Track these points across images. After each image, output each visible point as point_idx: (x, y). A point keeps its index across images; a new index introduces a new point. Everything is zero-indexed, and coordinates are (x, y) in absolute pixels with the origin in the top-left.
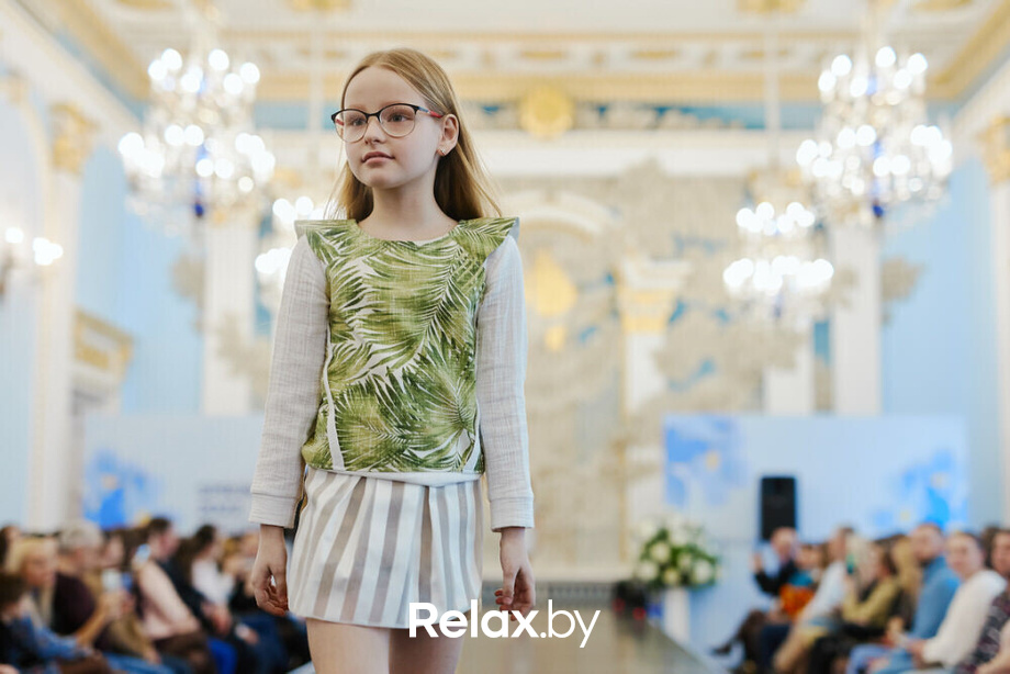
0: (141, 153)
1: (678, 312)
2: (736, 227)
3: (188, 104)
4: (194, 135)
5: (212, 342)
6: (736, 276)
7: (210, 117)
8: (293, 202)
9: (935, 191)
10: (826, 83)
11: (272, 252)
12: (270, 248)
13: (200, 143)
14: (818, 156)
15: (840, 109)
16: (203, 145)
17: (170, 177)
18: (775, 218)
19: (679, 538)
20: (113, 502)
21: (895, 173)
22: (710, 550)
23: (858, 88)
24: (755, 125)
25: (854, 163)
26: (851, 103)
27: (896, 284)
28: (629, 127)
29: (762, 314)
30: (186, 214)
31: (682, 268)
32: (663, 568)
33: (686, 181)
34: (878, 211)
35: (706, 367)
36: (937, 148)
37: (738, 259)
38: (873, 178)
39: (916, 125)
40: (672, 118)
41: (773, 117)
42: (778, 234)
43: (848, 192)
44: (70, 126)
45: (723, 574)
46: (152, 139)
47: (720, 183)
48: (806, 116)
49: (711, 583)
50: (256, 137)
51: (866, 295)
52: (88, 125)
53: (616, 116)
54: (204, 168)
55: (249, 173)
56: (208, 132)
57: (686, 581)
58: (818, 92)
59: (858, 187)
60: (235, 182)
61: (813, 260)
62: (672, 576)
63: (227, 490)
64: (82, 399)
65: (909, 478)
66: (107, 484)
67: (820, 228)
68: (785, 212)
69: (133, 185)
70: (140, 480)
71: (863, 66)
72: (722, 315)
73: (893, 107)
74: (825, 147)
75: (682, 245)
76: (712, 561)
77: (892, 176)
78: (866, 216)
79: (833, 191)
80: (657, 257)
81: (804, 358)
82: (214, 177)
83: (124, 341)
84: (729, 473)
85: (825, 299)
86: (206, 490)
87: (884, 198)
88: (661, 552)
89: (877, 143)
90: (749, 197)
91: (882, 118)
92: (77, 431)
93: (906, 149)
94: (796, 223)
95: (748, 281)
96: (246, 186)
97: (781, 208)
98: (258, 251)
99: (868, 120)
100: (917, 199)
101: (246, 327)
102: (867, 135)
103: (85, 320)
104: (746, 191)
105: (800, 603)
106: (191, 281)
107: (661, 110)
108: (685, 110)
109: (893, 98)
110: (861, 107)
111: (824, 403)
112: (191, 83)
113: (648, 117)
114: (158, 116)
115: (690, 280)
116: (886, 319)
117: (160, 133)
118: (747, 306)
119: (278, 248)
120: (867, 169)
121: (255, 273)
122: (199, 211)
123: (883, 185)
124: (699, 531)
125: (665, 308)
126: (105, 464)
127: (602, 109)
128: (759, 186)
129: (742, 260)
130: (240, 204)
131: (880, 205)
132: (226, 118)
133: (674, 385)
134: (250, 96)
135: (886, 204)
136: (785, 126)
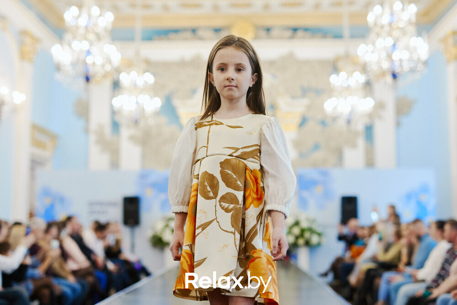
0: (61, 53)
1: (303, 122)
2: (329, 83)
3: (82, 31)
4: (85, 45)
5: (93, 137)
6: (330, 106)
7: (91, 37)
8: (129, 74)
9: (420, 67)
10: (371, 18)
11: (120, 96)
12: (119, 95)
13: (87, 49)
14: (367, 51)
15: (377, 30)
16: (89, 50)
17: (74, 64)
18: (347, 79)
19: (304, 225)
20: (50, 210)
21: (402, 58)
22: (319, 230)
23: (385, 20)
24: (338, 36)
25: (384, 55)
26: (382, 27)
27: (403, 108)
28: (281, 38)
29: (341, 123)
30: (82, 81)
31: (305, 102)
32: (297, 238)
33: (307, 62)
34: (394, 76)
35: (316, 147)
36: (421, 47)
37: (331, 98)
38: (392, 61)
39: (412, 37)
40: (300, 33)
41: (346, 33)
42: (349, 86)
43: (381, 67)
44: (28, 41)
45: (324, 240)
46: (66, 47)
47: (322, 63)
48: (361, 32)
49: (319, 245)
50: (113, 46)
51: (389, 114)
52: (36, 40)
53: (275, 33)
54: (89, 60)
55: (110, 62)
56: (91, 44)
57: (307, 243)
58: (367, 22)
59: (386, 65)
60: (103, 66)
61: (365, 98)
62: (301, 242)
63: (100, 204)
64: (35, 163)
65: (409, 197)
66: (47, 201)
67: (368, 85)
68: (352, 76)
69: (58, 68)
70: (62, 200)
71: (387, 10)
72: (323, 123)
73: (401, 28)
74: (370, 48)
75: (305, 92)
76: (319, 235)
77: (401, 60)
78: (389, 79)
79: (374, 68)
80: (293, 97)
81: (361, 142)
82: (94, 64)
83: (53, 137)
84: (327, 195)
85: (371, 116)
86: (92, 204)
87: (397, 70)
88: (296, 231)
89: (394, 45)
90: (336, 69)
91: (396, 33)
92: (33, 178)
93: (407, 48)
94: (357, 81)
95: (335, 108)
96: (108, 68)
97: (350, 74)
98: (113, 96)
99: (390, 35)
100: (412, 70)
101: (108, 130)
102: (389, 42)
103: (36, 128)
104: (334, 67)
105: (359, 253)
106: (83, 110)
107: (295, 30)
108: (306, 30)
109: (401, 25)
110: (387, 29)
111: (370, 163)
112: (83, 21)
113: (289, 33)
114: (68, 37)
115: (309, 107)
116: (398, 124)
117: (70, 45)
118: (335, 119)
119: (122, 95)
120: (389, 56)
121: (112, 106)
122: (88, 79)
123: (397, 64)
124: (314, 221)
125: (297, 120)
126: (46, 192)
127: (268, 30)
128: (340, 64)
129: (333, 98)
130: (105, 76)
131: (396, 74)
132: (99, 37)
133: (302, 155)
134: (110, 27)
135: (397, 73)
136: (353, 36)
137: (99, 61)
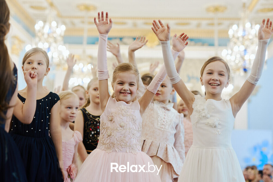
3: (45, 36)
4: (46, 45)
7: (51, 40)
8: (78, 65)
10: (231, 33)
14: (228, 54)
15: (234, 40)
16: (49, 48)
21: (251, 59)
23: (240, 34)
24: (211, 45)
25: (238, 56)
26: (238, 38)
31: (190, 85)
33: (191, 60)
38: (244, 60)
41: (216, 42)
44: (16, 42)
46: (34, 46)
48: (225, 42)
50: (64, 46)
52: (21, 42)
54: (50, 54)
56: (50, 44)
58: (228, 35)
59: (241, 64)
65: (255, 149)
71: (241, 28)
73: (250, 39)
74: (230, 52)
75: (190, 79)
78: (242, 72)
87: (247, 66)
89: (245, 50)
91: (247, 43)
99: (243, 44)
102: (242, 48)
108: (191, 40)
109: (250, 37)
110: (241, 39)
112: (46, 30)
120: (243, 58)
123: (247, 62)
131: (246, 69)
134: (63, 34)
135: (248, 68)
136: (220, 45)
137: (56, 55)
